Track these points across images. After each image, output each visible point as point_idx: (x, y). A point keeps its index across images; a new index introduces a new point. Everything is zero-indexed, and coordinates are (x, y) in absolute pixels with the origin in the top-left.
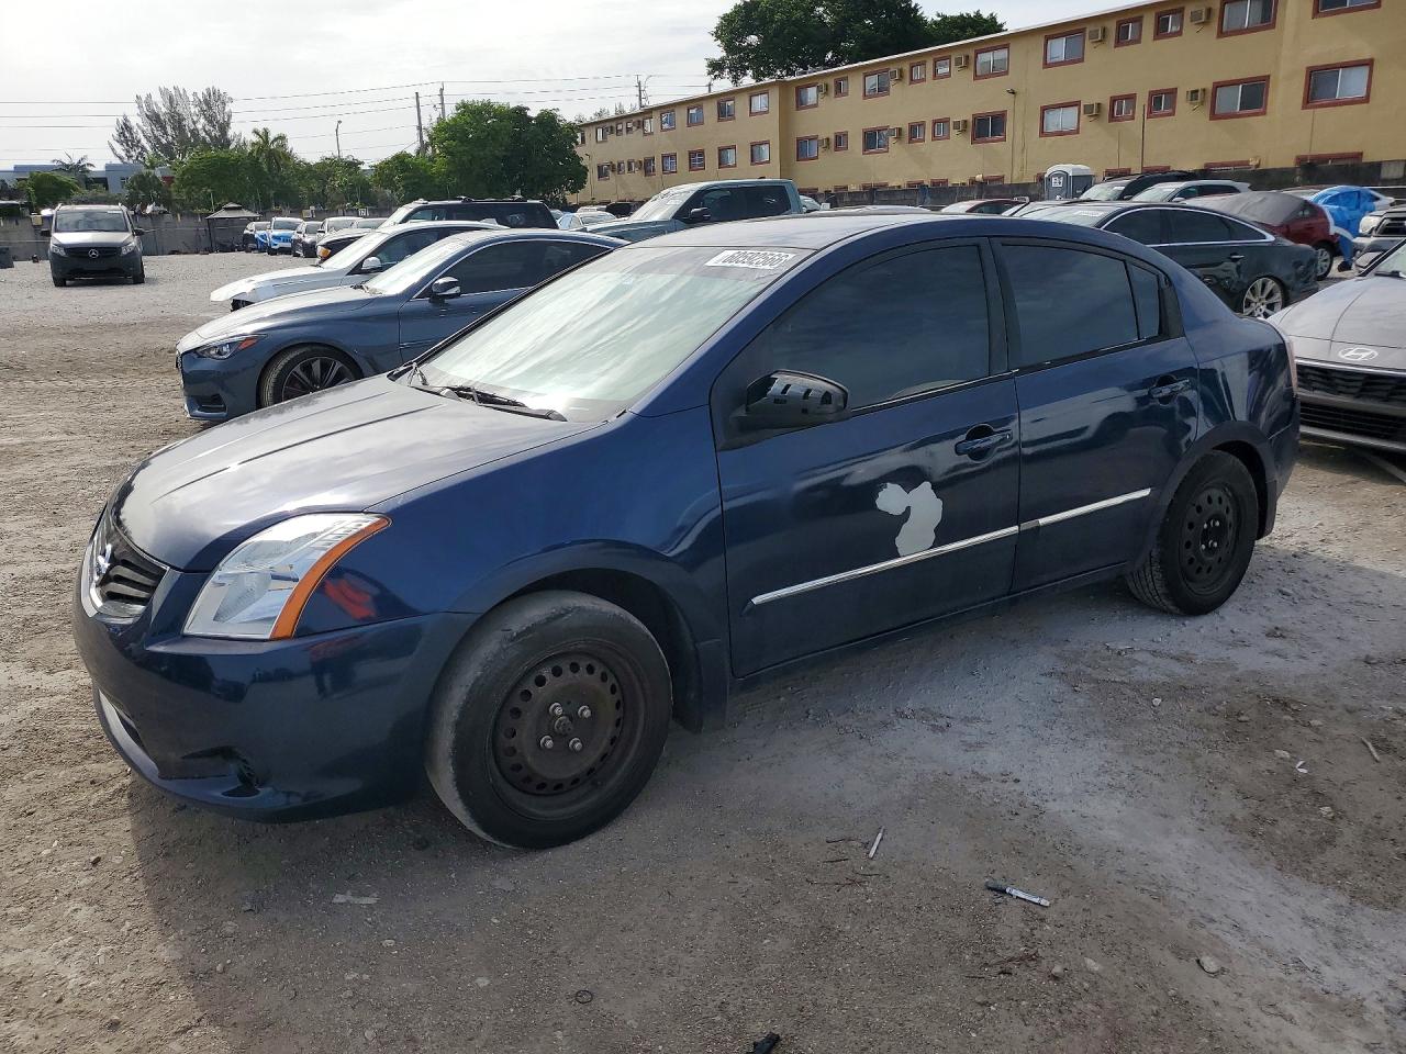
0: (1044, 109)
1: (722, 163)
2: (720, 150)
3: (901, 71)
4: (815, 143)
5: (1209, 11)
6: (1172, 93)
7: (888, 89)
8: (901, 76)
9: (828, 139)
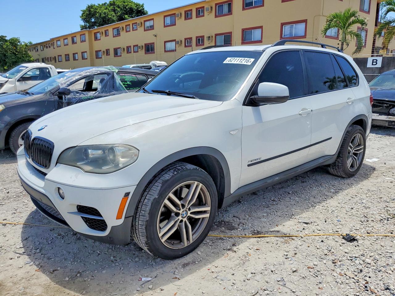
0: (165, 42)
1: (74, 59)
2: (74, 54)
3: (123, 28)
4: (100, 52)
5: (212, 8)
6: (203, 37)
7: (120, 34)
8: (123, 29)
9: (104, 51)
